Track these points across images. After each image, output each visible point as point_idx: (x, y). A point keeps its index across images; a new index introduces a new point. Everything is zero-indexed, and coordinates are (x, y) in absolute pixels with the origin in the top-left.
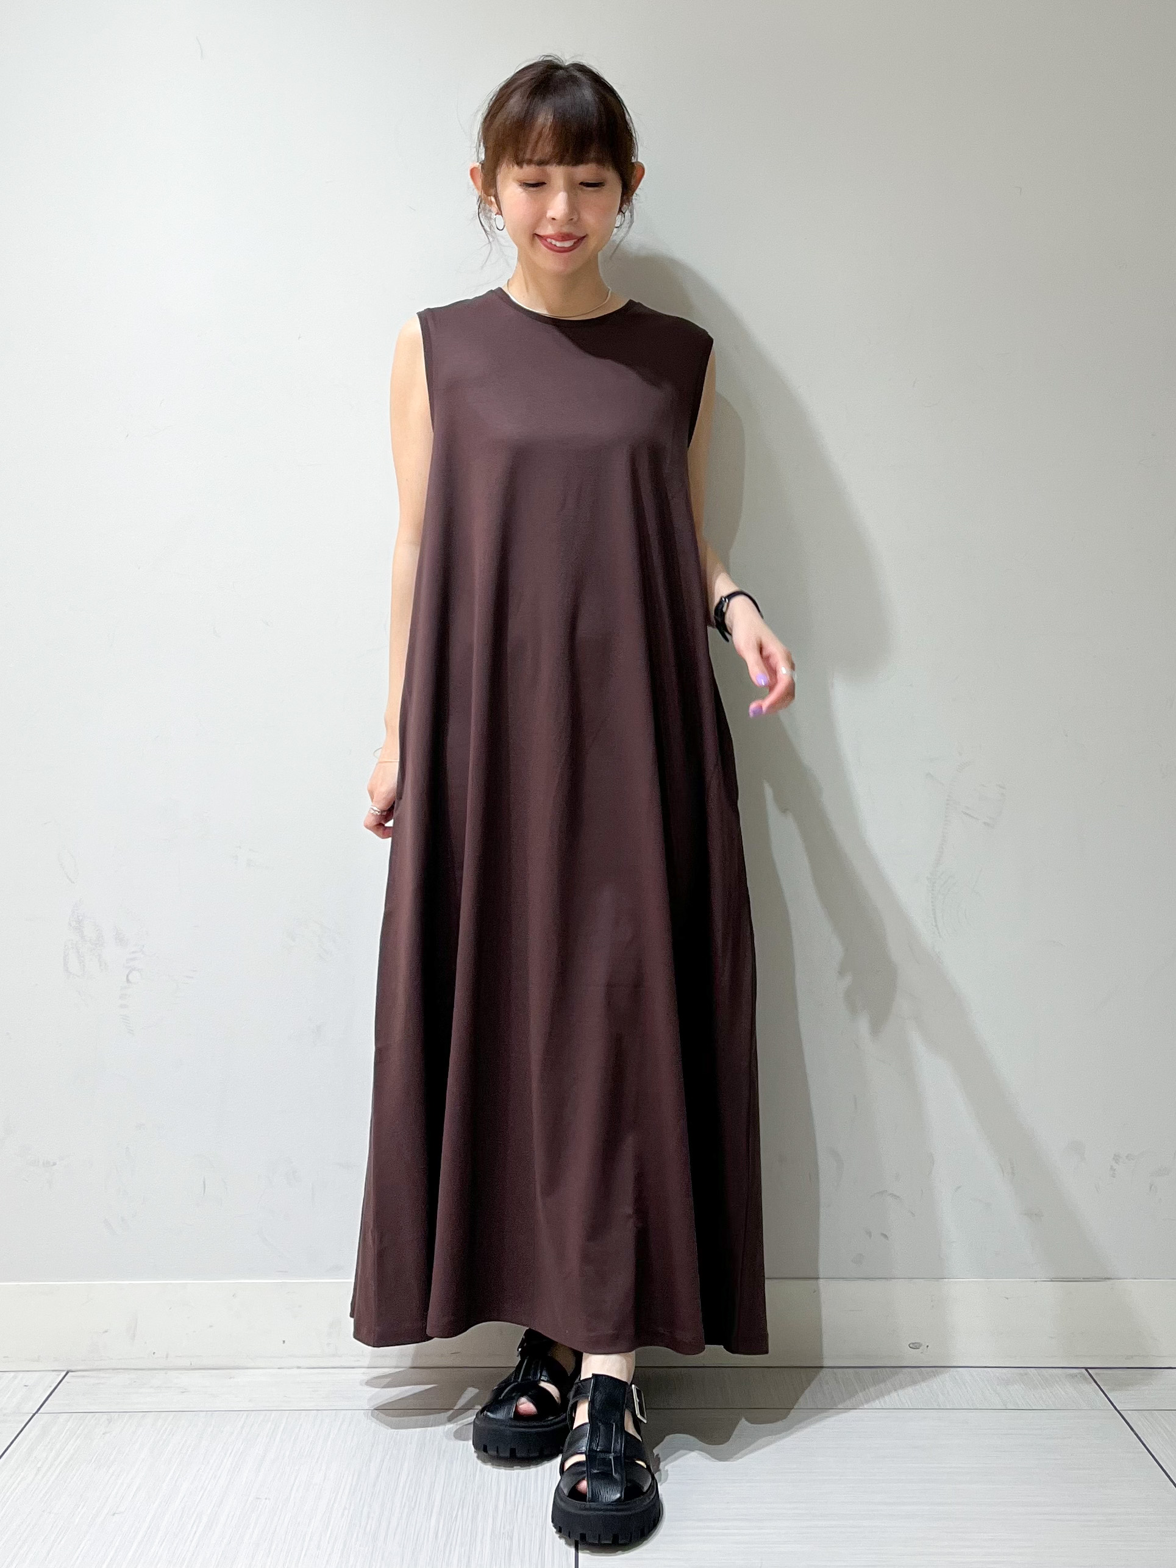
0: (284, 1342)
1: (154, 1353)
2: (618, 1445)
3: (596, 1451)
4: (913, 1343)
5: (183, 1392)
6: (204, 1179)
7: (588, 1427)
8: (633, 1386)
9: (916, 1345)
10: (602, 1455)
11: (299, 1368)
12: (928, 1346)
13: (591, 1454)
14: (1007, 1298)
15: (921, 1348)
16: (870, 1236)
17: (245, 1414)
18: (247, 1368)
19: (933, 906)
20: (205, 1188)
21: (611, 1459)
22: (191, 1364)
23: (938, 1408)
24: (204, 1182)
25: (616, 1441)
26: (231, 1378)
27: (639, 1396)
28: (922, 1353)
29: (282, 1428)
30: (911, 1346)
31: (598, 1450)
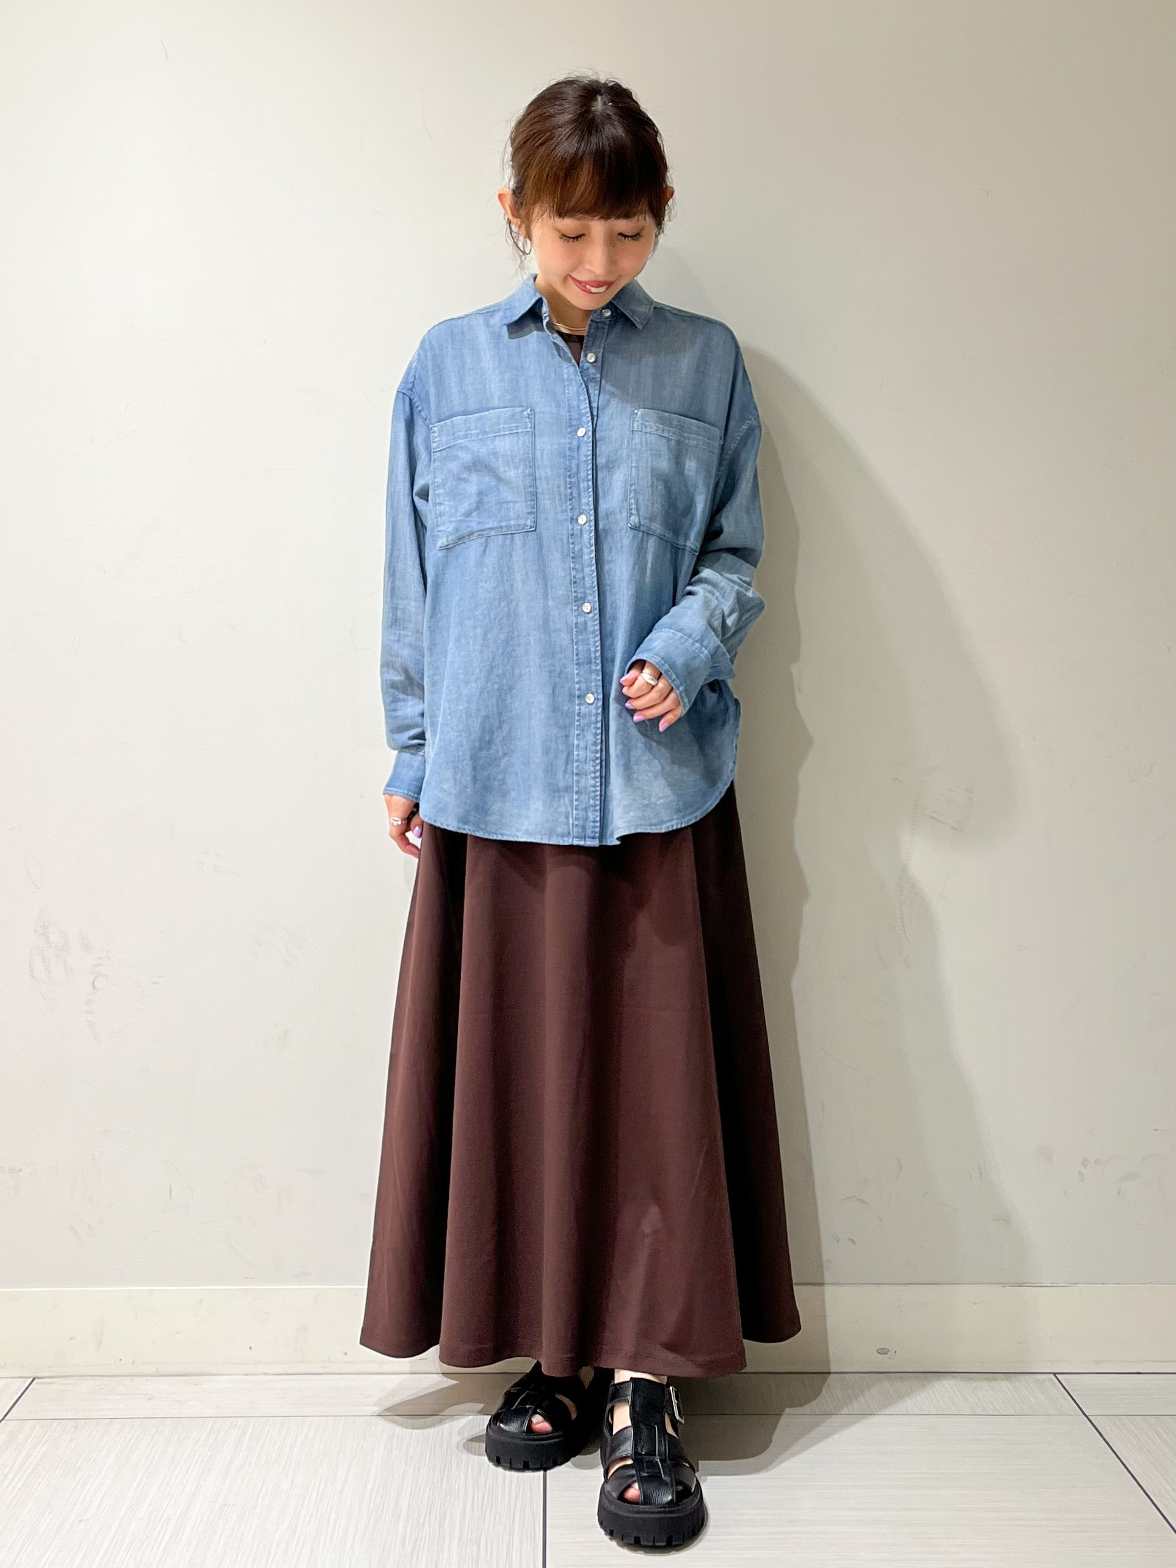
0: (251, 1348)
1: (120, 1360)
2: (661, 1447)
3: (641, 1454)
4: (881, 1349)
5: (150, 1399)
6: (170, 1185)
7: (631, 1431)
8: (671, 1388)
9: (884, 1350)
10: (647, 1458)
11: (265, 1374)
12: (896, 1352)
13: (637, 1456)
14: (975, 1304)
15: (889, 1353)
16: (838, 1242)
17: (212, 1421)
18: (214, 1375)
19: (901, 911)
20: (171, 1193)
21: (657, 1462)
22: (157, 1371)
23: (906, 1413)
24: (171, 1188)
25: (660, 1442)
26: (197, 1384)
27: (677, 1399)
28: (890, 1358)
29: (248, 1434)
30: (879, 1351)
31: (643, 1453)
